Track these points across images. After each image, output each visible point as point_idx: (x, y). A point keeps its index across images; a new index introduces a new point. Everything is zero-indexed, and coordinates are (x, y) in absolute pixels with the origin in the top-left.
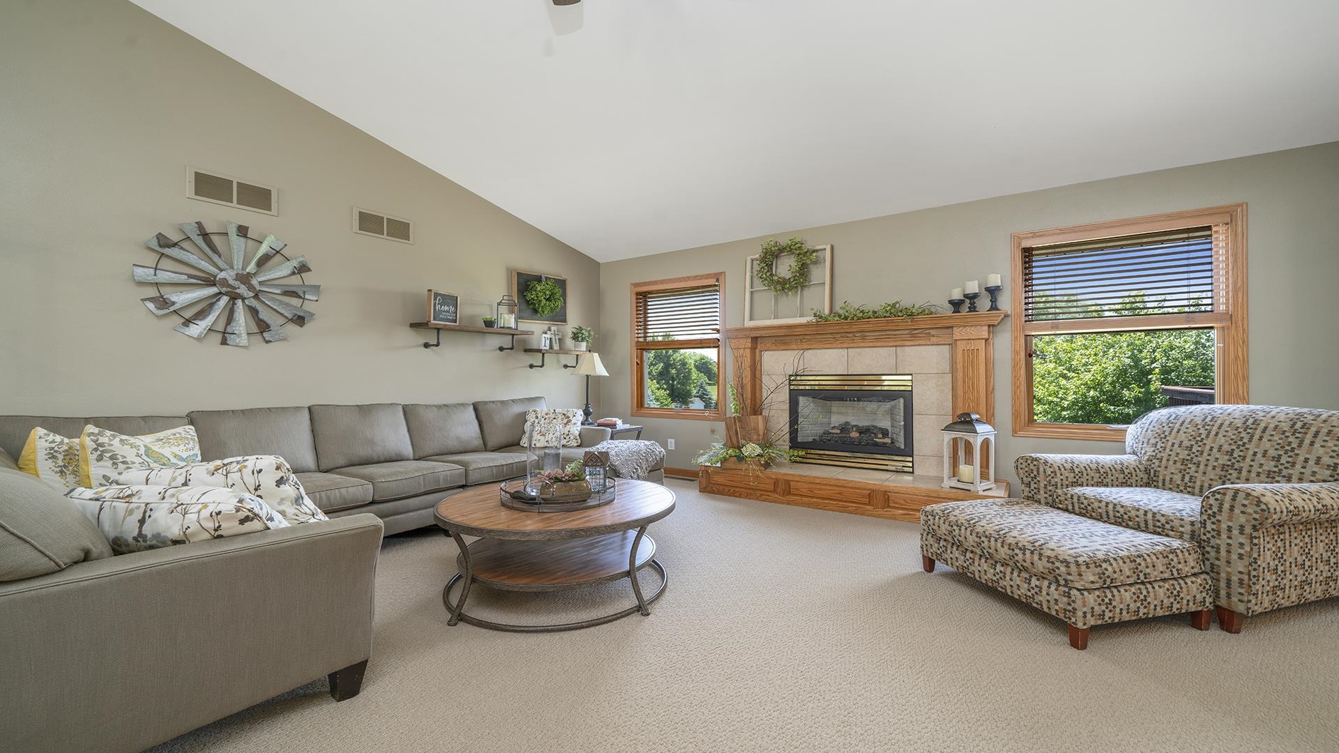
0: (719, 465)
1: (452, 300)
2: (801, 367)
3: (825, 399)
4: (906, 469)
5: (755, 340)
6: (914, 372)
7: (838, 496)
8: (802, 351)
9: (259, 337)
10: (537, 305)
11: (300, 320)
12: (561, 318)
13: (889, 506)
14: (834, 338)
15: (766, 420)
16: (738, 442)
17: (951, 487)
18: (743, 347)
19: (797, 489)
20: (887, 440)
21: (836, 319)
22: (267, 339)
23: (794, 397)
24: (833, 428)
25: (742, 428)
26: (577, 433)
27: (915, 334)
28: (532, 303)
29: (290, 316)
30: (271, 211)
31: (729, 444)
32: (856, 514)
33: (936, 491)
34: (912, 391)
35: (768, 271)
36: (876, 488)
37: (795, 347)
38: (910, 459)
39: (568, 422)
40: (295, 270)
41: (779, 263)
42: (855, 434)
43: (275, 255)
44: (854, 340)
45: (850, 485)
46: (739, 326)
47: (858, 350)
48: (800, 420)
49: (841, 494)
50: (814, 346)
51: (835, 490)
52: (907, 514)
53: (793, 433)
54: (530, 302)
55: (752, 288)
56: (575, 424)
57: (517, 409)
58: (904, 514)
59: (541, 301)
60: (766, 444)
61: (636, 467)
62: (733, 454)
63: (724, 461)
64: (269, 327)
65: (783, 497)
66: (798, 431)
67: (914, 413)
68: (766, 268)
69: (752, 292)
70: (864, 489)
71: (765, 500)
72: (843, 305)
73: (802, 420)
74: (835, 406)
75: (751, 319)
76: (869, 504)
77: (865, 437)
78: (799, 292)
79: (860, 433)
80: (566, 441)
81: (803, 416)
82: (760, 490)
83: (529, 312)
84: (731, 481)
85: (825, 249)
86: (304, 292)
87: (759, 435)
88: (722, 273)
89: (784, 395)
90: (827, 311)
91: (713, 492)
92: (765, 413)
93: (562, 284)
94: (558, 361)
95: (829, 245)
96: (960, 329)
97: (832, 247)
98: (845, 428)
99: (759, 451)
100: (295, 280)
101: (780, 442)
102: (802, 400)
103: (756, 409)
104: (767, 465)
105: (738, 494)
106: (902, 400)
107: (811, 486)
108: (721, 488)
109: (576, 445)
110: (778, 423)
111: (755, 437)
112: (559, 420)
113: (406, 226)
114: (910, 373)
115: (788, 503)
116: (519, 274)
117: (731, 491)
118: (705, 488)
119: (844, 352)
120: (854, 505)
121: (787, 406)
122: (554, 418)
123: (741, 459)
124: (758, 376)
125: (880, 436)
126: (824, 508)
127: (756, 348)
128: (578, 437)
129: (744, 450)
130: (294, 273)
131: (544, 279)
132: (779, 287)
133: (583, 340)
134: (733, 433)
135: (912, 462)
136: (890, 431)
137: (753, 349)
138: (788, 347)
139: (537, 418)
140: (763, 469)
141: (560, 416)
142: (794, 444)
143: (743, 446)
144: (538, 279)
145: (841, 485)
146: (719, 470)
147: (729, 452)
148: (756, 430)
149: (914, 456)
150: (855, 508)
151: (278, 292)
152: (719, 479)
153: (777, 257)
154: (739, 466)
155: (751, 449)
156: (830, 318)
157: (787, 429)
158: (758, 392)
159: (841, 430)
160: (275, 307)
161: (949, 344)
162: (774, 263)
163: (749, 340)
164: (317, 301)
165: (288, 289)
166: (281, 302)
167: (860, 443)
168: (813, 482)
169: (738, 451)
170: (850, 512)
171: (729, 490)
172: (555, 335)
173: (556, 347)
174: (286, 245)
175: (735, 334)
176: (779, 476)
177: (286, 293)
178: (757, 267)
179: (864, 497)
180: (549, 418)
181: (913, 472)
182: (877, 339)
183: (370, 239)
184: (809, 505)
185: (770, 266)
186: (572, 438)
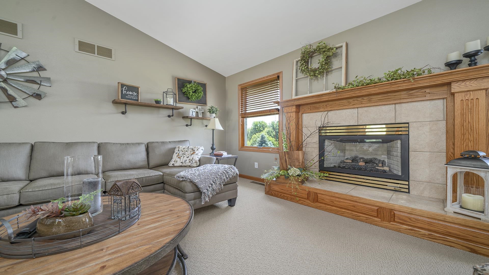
0: (275, 179)
1: (135, 89)
2: (326, 122)
3: (341, 141)
4: (403, 190)
5: (298, 106)
6: (411, 121)
7: (352, 207)
8: (327, 112)
9: (10, 104)
10: (188, 95)
11: (38, 96)
12: (203, 102)
13: (394, 221)
14: (348, 102)
15: (304, 154)
16: (287, 167)
17: (455, 212)
18: (290, 111)
19: (323, 200)
20: (386, 169)
21: (350, 87)
22: (15, 106)
23: (322, 140)
24: (347, 159)
25: (289, 158)
26: (198, 159)
27: (412, 93)
28: (186, 94)
29: (31, 94)
30: (17, 35)
31: (281, 168)
32: (366, 222)
33: (442, 216)
34: (408, 135)
35: (306, 66)
36: (383, 205)
37: (323, 110)
38: (407, 183)
39: (193, 153)
40: (35, 69)
41: (312, 61)
42: (362, 164)
43: (20, 60)
44: (362, 102)
45: (362, 201)
46: (290, 99)
47: (366, 109)
48: (326, 154)
49: (354, 207)
50: (335, 109)
51: (349, 203)
52: (411, 230)
53: (321, 162)
54: (185, 94)
55: (296, 78)
56: (197, 154)
57: (171, 146)
58: (409, 230)
59: (190, 93)
60: (304, 168)
61: (212, 183)
62: (283, 174)
63: (278, 177)
64: (16, 99)
65: (313, 203)
66: (324, 160)
67: (410, 150)
68: (305, 64)
69: (297, 81)
70: (373, 206)
71: (302, 204)
72: (355, 79)
73: (327, 154)
74: (348, 146)
75: (296, 95)
76: (377, 217)
77: (370, 165)
78: (325, 75)
79: (366, 163)
80: (190, 163)
81: (327, 151)
82: (299, 197)
83: (185, 99)
84: (282, 189)
85: (342, 47)
86: (41, 81)
87: (300, 163)
88: (280, 72)
89: (316, 139)
90: (343, 84)
91: (272, 195)
92: (304, 149)
93: (204, 86)
94: (203, 123)
95: (345, 43)
96: (459, 83)
97: (347, 45)
98: (355, 160)
99: (298, 172)
100: (35, 74)
101: (313, 167)
102: (327, 143)
103: (299, 147)
104: (303, 182)
105: (286, 198)
106: (399, 142)
107: (332, 198)
108: (277, 193)
109: (195, 165)
110: (312, 155)
111: (297, 164)
112: (189, 152)
113: (110, 51)
114: (407, 122)
115: (317, 208)
116: (179, 80)
117: (282, 196)
118: (268, 192)
119: (355, 111)
120: (365, 216)
121: (317, 146)
122: (187, 151)
123: (287, 177)
124: (300, 128)
125: (380, 165)
126: (342, 214)
127: (299, 112)
128: (198, 162)
129: (289, 171)
130: (33, 71)
131: (193, 82)
132: (312, 74)
133: (213, 113)
134: (283, 161)
135: (409, 185)
136: (387, 162)
137: (297, 112)
138: (319, 110)
139: (179, 150)
140: (301, 184)
141: (190, 150)
142: (322, 169)
143: (289, 169)
144: (190, 82)
145: (355, 200)
146: (275, 182)
147: (281, 172)
148: (298, 160)
149: (410, 181)
150: (365, 218)
151: (22, 80)
152: (276, 188)
153: (311, 57)
154: (287, 181)
155: (294, 171)
156: (346, 88)
157: (317, 159)
158: (300, 137)
159: (352, 160)
160: (20, 88)
161: (443, 99)
162: (310, 60)
163: (295, 107)
164: (50, 86)
165: (28, 79)
166: (23, 86)
167: (366, 170)
168: (333, 195)
169: (286, 172)
170: (361, 221)
171: (281, 195)
172: (200, 110)
173: (200, 116)
174: (28, 55)
175: (287, 104)
176: (311, 190)
177: (27, 81)
178: (299, 64)
179: (373, 211)
180: (184, 151)
181: (409, 192)
182: (380, 100)
183: (86, 56)
184: (331, 211)
185: (307, 62)
186: (194, 162)
